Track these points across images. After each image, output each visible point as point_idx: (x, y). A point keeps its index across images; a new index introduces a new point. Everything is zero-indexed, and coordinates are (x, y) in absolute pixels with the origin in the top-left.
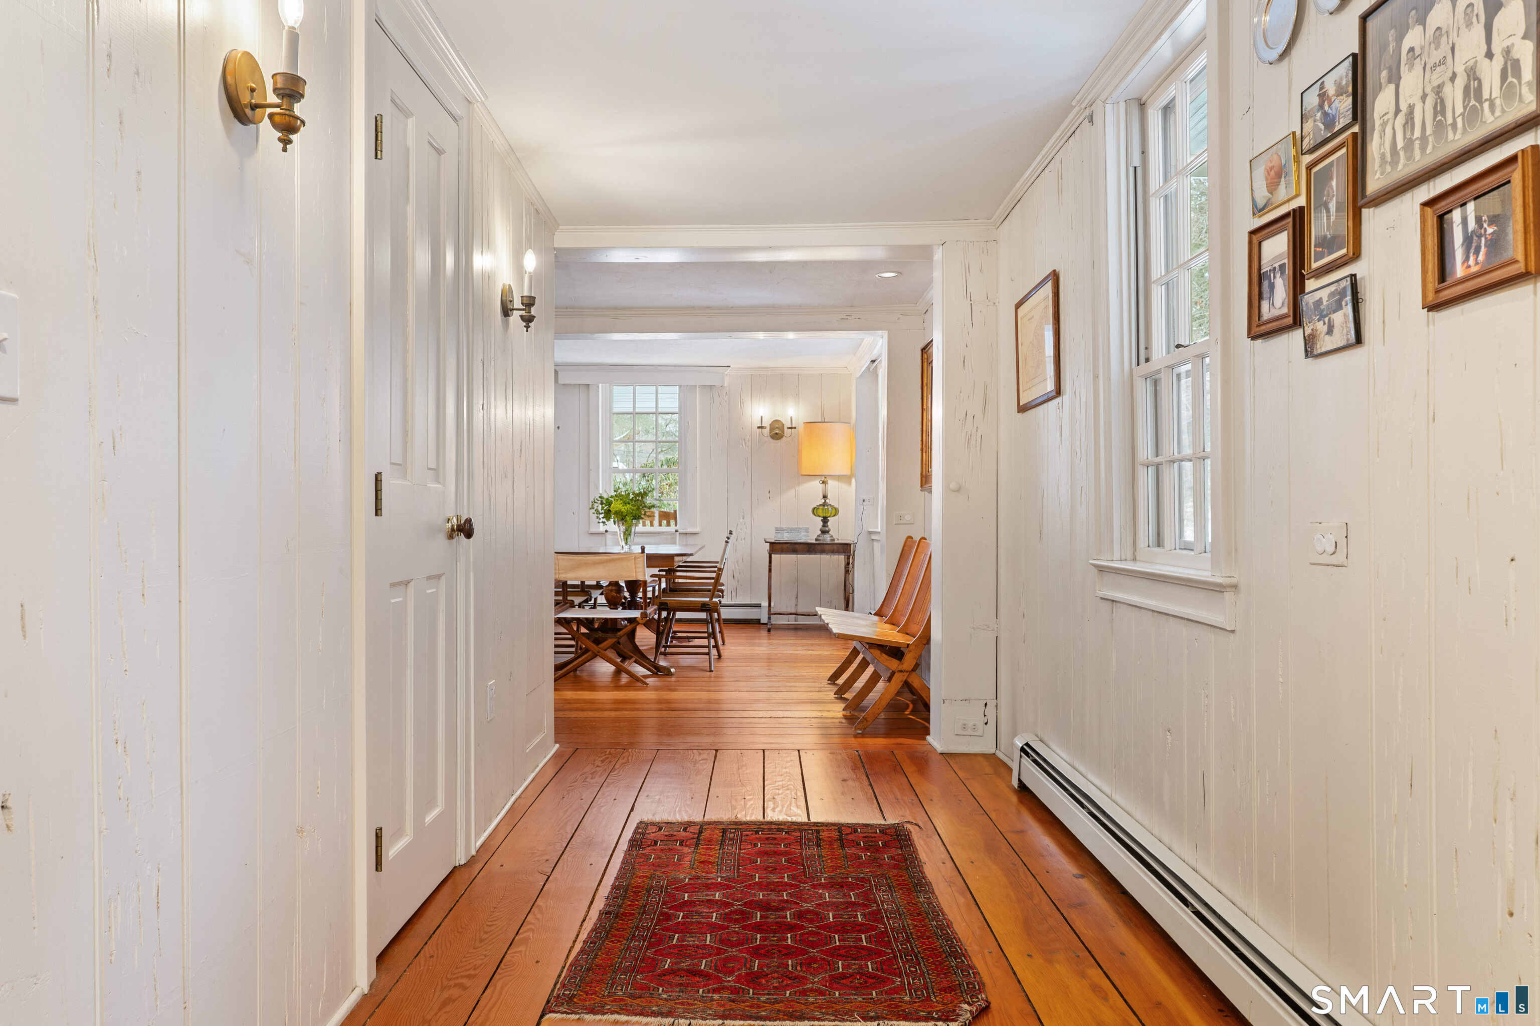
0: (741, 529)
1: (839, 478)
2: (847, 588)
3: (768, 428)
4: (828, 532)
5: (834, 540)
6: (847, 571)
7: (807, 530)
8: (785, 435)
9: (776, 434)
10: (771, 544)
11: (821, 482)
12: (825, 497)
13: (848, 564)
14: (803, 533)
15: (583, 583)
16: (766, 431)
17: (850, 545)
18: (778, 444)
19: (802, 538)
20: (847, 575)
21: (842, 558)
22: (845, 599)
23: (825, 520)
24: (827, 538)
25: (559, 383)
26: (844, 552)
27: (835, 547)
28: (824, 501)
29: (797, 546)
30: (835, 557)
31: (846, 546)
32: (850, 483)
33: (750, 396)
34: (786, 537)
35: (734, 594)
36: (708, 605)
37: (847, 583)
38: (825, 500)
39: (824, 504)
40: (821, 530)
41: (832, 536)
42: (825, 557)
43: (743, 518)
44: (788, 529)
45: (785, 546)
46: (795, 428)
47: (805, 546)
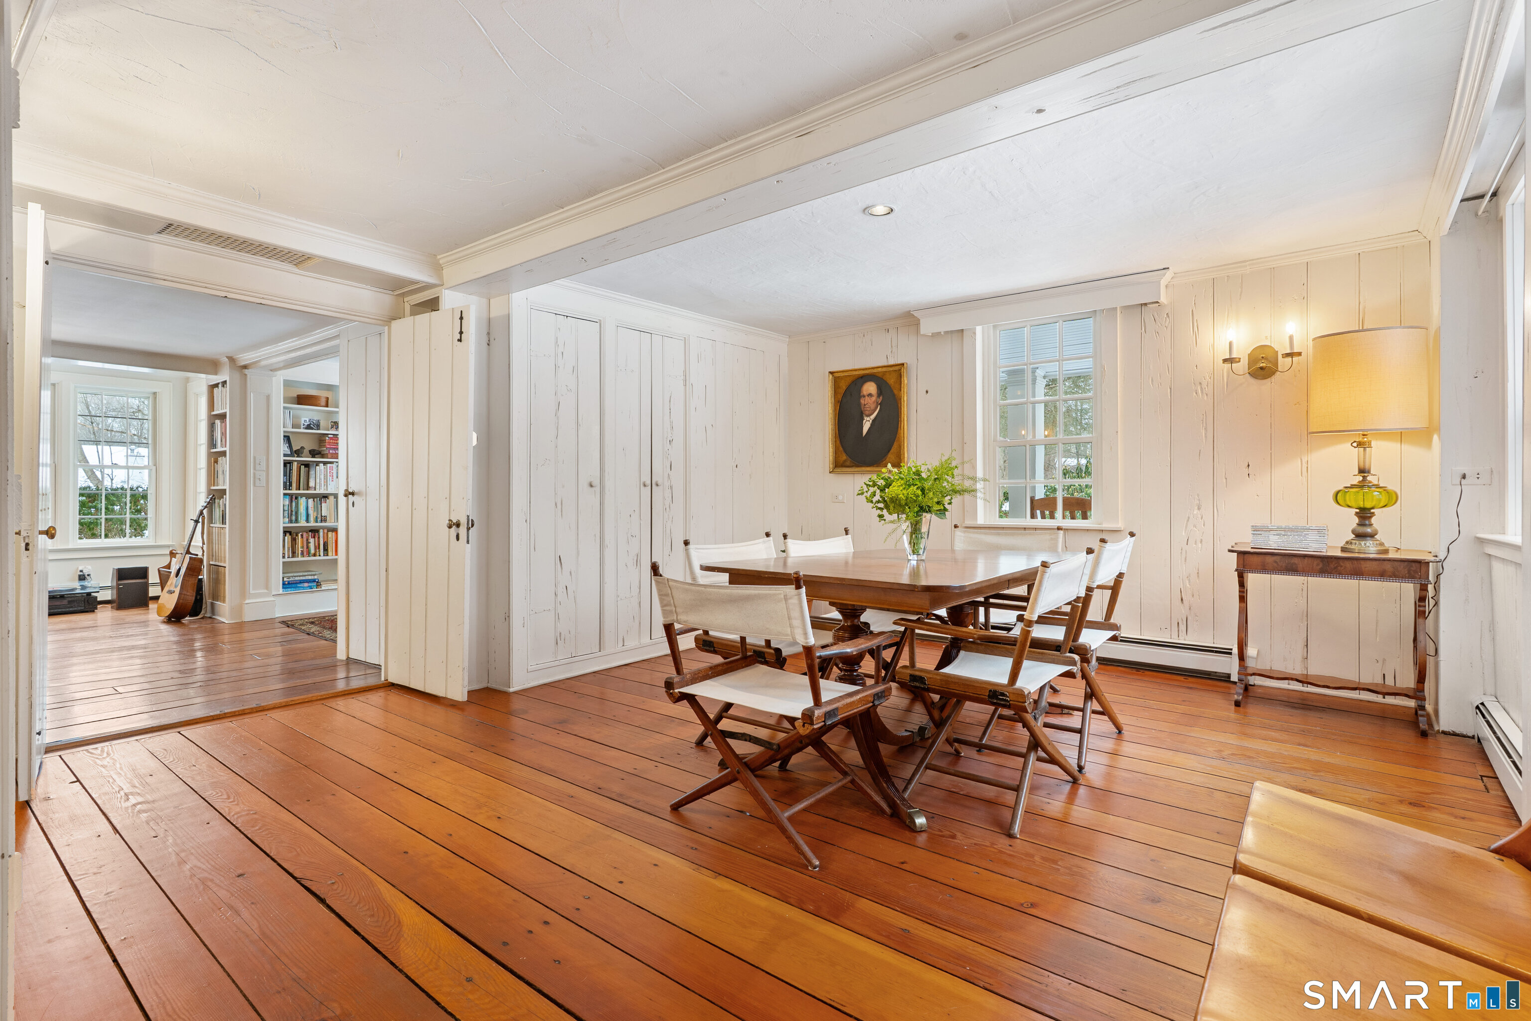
0: (1194, 526)
1: (1401, 435)
2: (1420, 645)
3: (1245, 362)
4: (1372, 536)
5: (1386, 551)
6: (1421, 614)
7: (1320, 531)
8: (1280, 369)
9: (1262, 368)
10: (1241, 554)
11: (1355, 444)
12: (1362, 471)
13: (1422, 599)
14: (1313, 536)
15: (743, 639)
16: (1242, 367)
17: (1428, 563)
18: (1266, 385)
19: (1312, 545)
20: (1420, 621)
21: (1409, 589)
22: (1415, 664)
23: (1364, 515)
24: (1370, 549)
25: (922, 333)
26: (1413, 577)
27: (1388, 567)
28: (1361, 478)
29: (1295, 560)
30: (1392, 586)
31: (1418, 565)
32: (1429, 444)
33: (1211, 313)
34: (1273, 543)
35: (1183, 627)
36: (1003, 695)
37: (1421, 637)
38: (1364, 477)
39: (1362, 485)
40: (1353, 532)
41: (1382, 544)
42: (1370, 586)
43: (1199, 509)
44: (1279, 529)
45: (1269, 559)
46: (1299, 354)
47: (1316, 562)
